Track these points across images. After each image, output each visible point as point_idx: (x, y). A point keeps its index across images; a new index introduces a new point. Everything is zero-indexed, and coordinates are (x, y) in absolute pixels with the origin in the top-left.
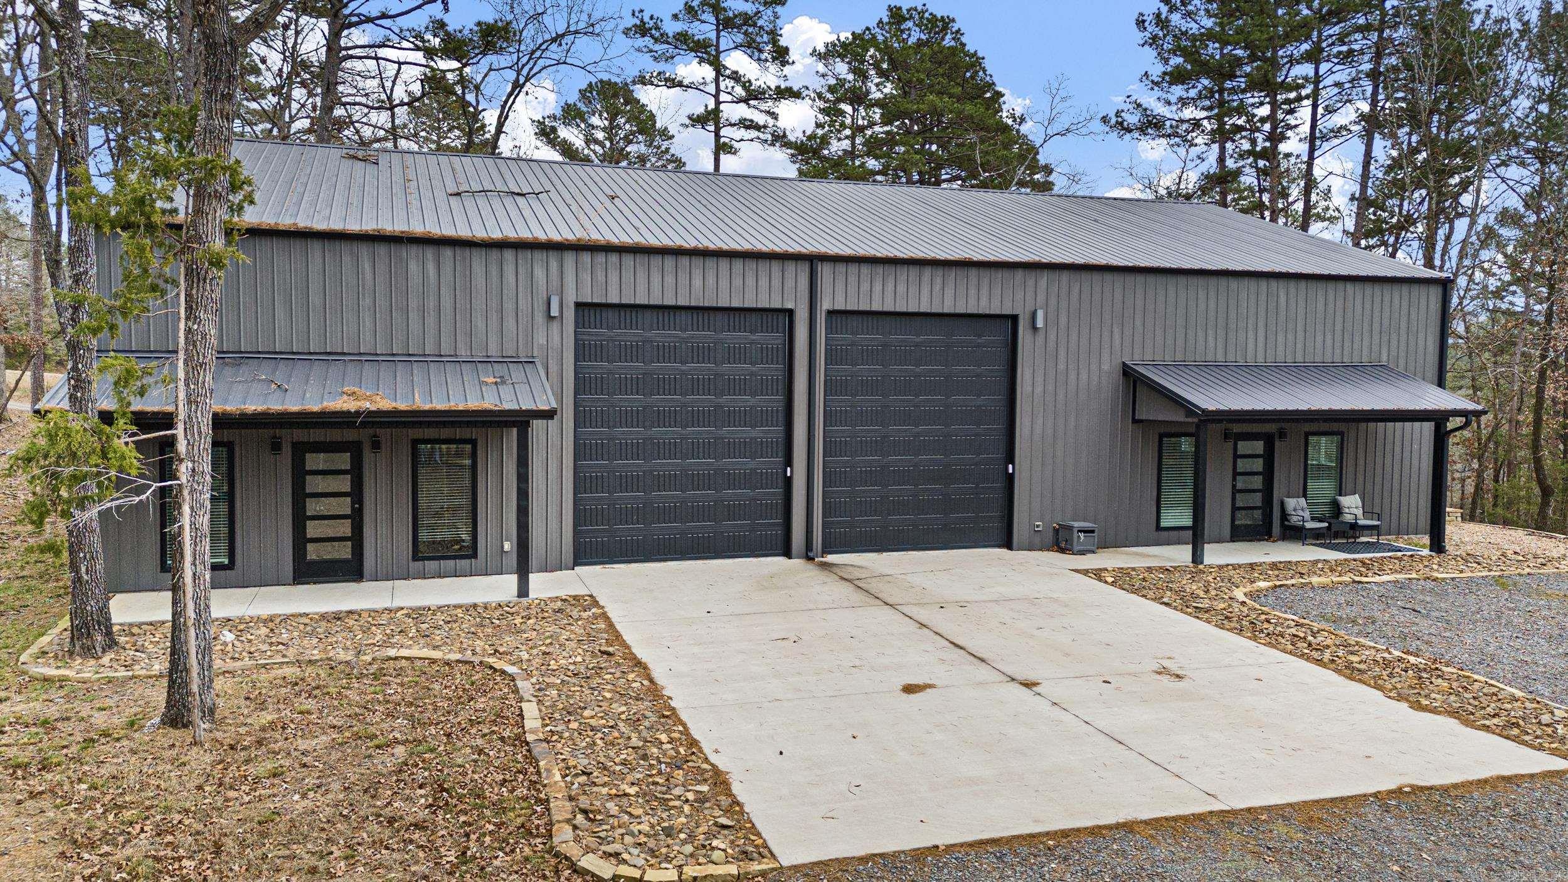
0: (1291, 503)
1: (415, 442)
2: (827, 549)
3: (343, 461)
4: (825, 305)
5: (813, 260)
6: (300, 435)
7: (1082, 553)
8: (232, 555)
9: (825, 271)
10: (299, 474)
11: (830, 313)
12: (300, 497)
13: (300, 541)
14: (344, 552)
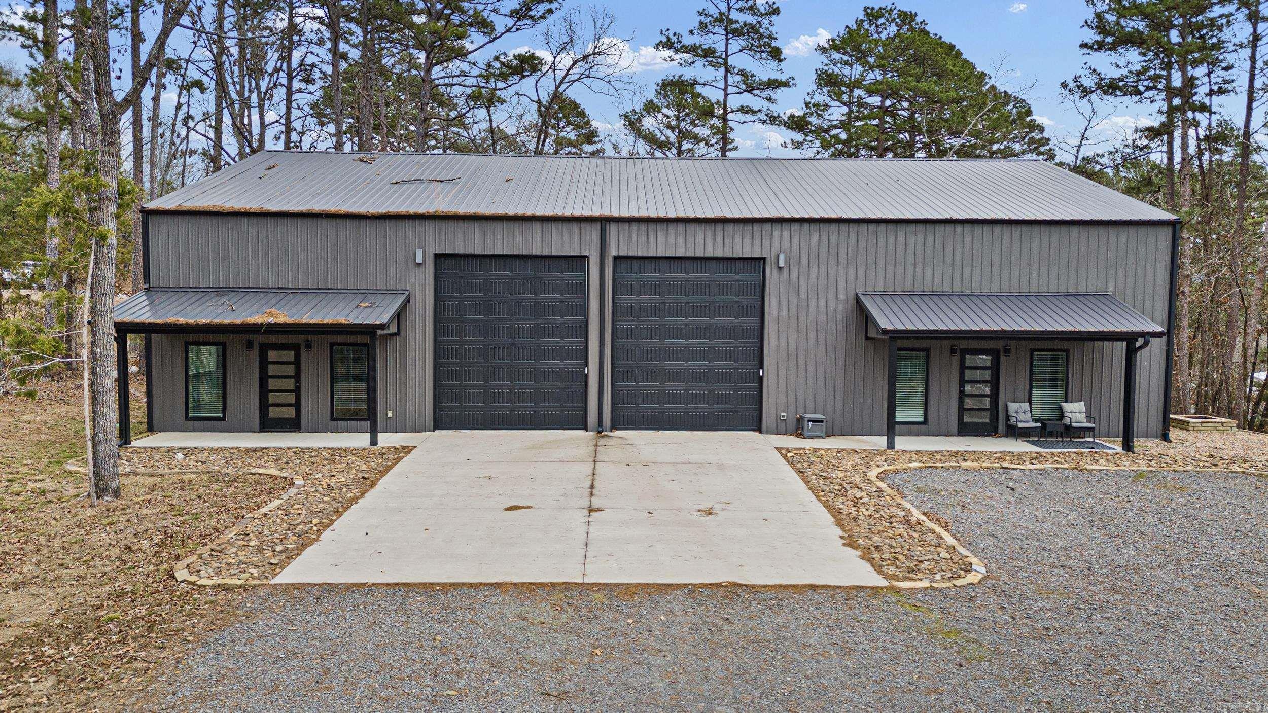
0: (1013, 407)
1: (332, 345)
2: (614, 427)
3: (290, 355)
4: (613, 252)
5: (603, 221)
6: (263, 339)
7: (812, 437)
8: (224, 414)
9: (612, 229)
10: (264, 363)
11: (616, 258)
12: (264, 378)
13: (264, 406)
14: (290, 412)
